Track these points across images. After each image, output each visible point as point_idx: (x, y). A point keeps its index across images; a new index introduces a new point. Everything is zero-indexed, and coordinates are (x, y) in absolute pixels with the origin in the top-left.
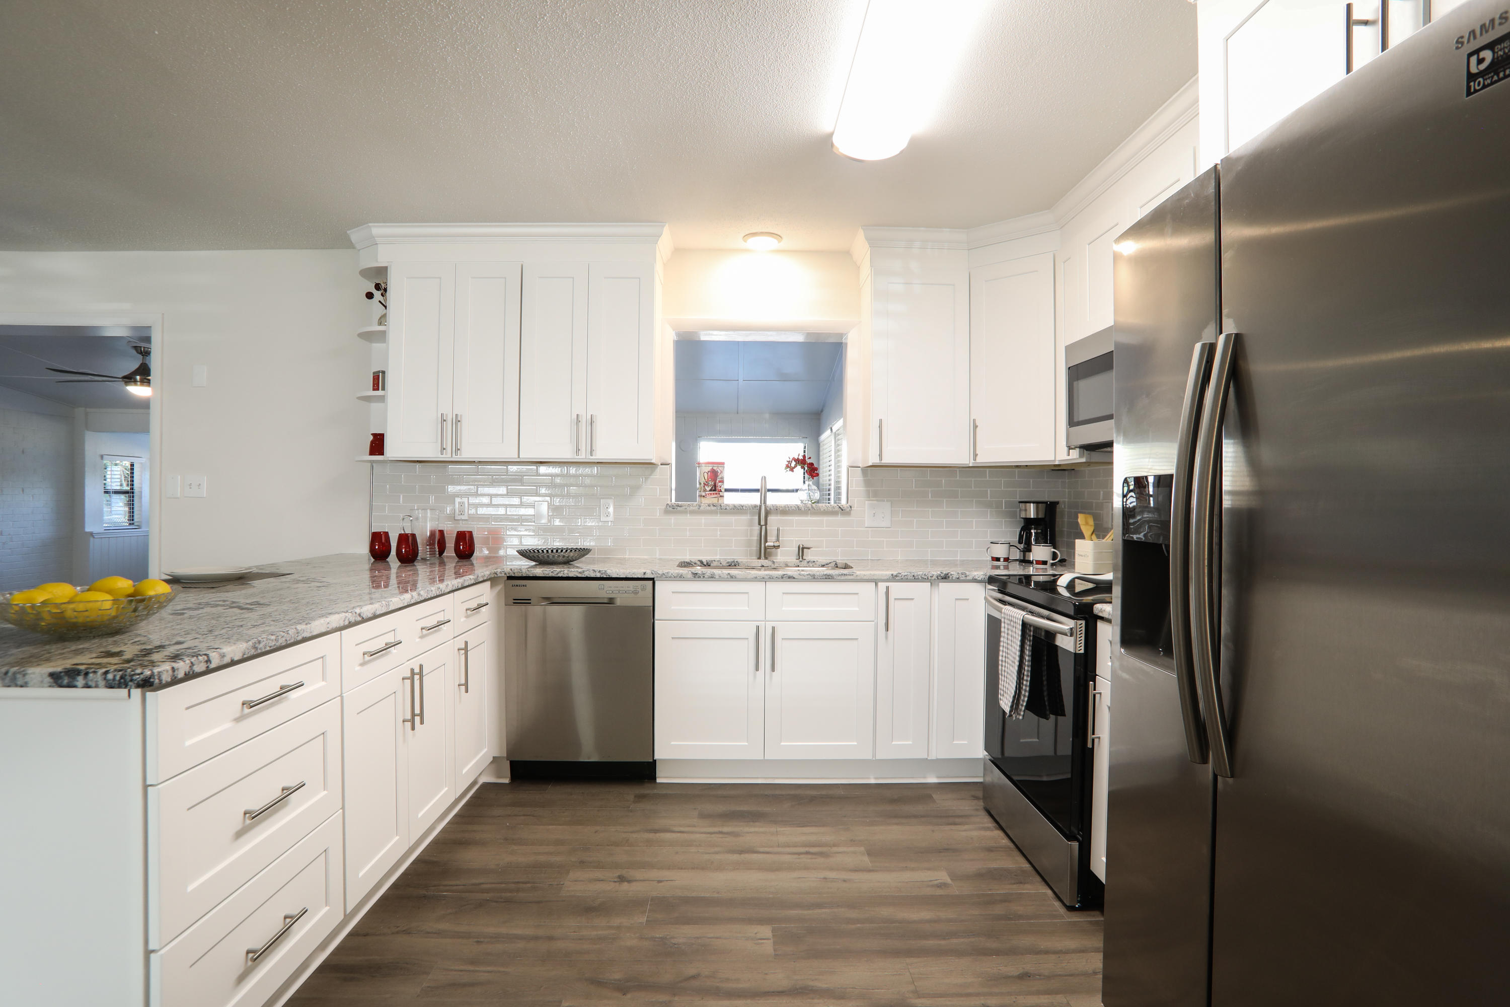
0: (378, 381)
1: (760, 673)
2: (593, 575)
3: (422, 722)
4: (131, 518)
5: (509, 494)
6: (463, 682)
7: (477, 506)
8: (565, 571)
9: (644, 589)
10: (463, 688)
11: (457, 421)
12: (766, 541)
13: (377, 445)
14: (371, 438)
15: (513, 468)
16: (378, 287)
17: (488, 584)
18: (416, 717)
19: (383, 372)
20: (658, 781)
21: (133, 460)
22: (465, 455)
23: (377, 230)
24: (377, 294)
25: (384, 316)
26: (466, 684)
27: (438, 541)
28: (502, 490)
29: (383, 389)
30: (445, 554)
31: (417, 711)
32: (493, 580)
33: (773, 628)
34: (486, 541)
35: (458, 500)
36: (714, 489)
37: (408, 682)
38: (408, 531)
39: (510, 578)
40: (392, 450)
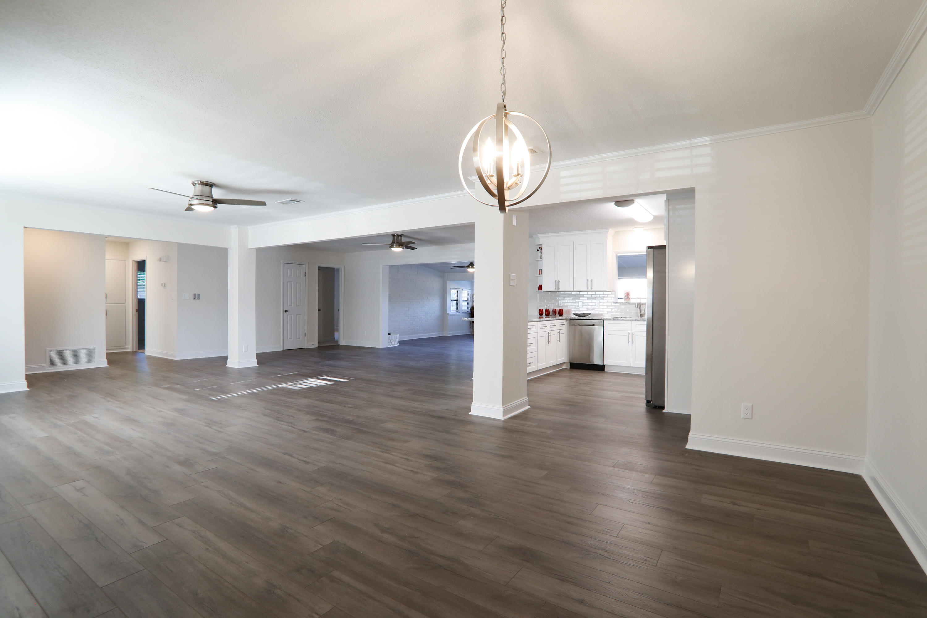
0: (540, 272)
1: (630, 344)
2: (589, 319)
3: (550, 343)
4: (457, 309)
5: (573, 299)
6: (559, 339)
7: (564, 303)
8: (584, 318)
9: (601, 322)
10: (559, 341)
11: (559, 282)
12: (641, 312)
13: (540, 288)
14: (539, 286)
15: (573, 293)
16: (540, 248)
17: (565, 320)
18: (549, 342)
19: (541, 269)
20: (605, 371)
21: (458, 289)
22: (561, 290)
23: (540, 236)
24: (540, 250)
25: (541, 256)
26: (559, 340)
27: (555, 312)
28: (571, 299)
29: (541, 274)
30: (556, 315)
31: (549, 341)
32: (566, 319)
33: (633, 333)
34: (566, 312)
35: (560, 301)
36: (628, 298)
37: (548, 335)
38: (548, 309)
39: (570, 319)
40: (544, 289)
